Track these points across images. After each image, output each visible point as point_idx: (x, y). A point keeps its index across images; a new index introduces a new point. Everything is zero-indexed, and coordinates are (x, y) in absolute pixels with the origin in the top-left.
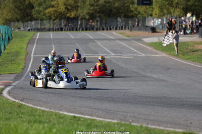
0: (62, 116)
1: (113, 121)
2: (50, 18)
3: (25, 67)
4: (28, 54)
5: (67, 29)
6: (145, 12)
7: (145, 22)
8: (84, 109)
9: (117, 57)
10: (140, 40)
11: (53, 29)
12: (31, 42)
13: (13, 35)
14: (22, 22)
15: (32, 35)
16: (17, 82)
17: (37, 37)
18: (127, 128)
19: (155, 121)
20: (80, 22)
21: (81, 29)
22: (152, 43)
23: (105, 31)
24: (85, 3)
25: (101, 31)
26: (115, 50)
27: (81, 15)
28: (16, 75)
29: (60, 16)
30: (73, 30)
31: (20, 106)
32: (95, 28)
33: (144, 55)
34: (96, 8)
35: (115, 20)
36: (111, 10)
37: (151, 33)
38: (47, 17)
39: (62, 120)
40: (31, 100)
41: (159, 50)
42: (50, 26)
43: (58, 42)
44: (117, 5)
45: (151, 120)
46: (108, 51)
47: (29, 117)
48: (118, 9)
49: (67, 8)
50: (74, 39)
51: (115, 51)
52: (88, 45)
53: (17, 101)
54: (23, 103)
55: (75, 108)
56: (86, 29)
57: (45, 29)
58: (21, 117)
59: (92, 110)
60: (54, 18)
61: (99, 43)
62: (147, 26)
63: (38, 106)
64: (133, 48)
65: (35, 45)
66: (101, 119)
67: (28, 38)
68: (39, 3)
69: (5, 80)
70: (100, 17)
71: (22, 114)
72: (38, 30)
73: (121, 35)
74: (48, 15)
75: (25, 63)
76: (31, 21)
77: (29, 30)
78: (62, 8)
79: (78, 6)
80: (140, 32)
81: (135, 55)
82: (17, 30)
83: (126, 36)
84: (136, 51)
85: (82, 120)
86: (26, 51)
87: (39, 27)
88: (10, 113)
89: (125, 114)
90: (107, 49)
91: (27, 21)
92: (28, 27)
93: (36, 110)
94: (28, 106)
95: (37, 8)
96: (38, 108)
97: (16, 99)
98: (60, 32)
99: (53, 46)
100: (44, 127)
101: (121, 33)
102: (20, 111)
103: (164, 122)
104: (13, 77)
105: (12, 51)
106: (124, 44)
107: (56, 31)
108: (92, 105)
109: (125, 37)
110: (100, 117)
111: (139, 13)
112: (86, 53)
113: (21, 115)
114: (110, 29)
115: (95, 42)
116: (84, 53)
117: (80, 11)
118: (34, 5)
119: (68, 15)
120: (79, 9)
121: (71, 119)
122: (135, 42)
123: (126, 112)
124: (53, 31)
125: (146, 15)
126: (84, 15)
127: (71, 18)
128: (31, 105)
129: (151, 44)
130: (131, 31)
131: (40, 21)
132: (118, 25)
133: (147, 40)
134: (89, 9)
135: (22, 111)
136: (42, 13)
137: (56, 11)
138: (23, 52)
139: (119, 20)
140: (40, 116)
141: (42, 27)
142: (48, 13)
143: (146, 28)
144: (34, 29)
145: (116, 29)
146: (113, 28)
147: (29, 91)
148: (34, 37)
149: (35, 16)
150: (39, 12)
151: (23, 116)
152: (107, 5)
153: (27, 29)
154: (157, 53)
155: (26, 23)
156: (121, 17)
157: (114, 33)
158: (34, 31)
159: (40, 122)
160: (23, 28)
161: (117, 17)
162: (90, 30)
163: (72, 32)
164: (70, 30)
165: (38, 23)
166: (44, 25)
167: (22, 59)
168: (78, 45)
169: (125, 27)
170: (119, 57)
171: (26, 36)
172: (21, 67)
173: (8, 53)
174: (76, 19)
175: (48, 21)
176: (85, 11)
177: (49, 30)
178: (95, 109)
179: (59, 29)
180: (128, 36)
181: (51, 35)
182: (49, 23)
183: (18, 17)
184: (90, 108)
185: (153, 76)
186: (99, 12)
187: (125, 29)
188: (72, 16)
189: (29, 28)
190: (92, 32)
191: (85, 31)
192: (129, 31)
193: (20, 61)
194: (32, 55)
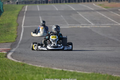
3: (18, 37)
4: (19, 25)
5: (52, 1)
8: (69, 66)
9: (96, 26)
12: (20, 14)
13: (4, 8)
15: (21, 8)
17: (26, 10)
21: (64, 2)
23: (86, 3)
25: (83, 3)
26: (95, 20)
28: (11, 43)
30: (57, 2)
32: (77, 1)
39: (54, 73)
40: (30, 61)
45: (115, 72)
46: (89, 21)
50: (59, 11)
51: (94, 22)
52: (71, 16)
55: (63, 66)
56: (69, 2)
57: (32, 2)
58: (26, 71)
59: (75, 67)
61: (80, 14)
63: (36, 65)
64: (110, 18)
65: (24, 17)
66: (80, 72)
67: (18, 11)
69: (3, 47)
71: (27, 69)
72: (26, 3)
73: (100, 7)
75: (17, 33)
77: (17, 3)
80: (117, 3)
81: (112, 24)
82: (7, 3)
83: (105, 8)
84: (113, 21)
86: (17, 22)
88: (18, 69)
89: (98, 69)
90: (87, 20)
96: (37, 66)
97: (18, 60)
98: (45, 5)
99: (40, 17)
101: (101, 5)
104: (9, 45)
105: (4, 23)
106: (103, 15)
107: (42, 3)
108: (75, 64)
110: (80, 71)
112: (69, 23)
113: (26, 70)
114: (91, 1)
115: (78, 13)
116: (67, 23)
122: (112, 12)
124: (39, 3)
128: (31, 65)
138: (15, 23)
140: (39, 70)
144: (22, 2)
145: (96, 1)
148: (23, 10)
151: (27, 70)
153: (16, 2)
157: (94, 4)
158: (22, 4)
160: (12, 1)
162: (72, 2)
163: (56, 4)
164: (55, 3)
167: (14, 30)
168: (62, 16)
170: (98, 26)
171: (15, 9)
172: (15, 36)
173: (1, 25)
177: (36, 3)
179: (45, 2)
180: (106, 8)
181: (38, 7)
184: (73, 65)
189: (17, 1)
190: (74, 4)
191: (67, 3)
192: (108, 2)
193: (13, 32)
194: (23, 26)
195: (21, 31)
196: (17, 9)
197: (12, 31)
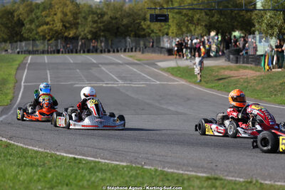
0: (60, 157)
1: (122, 164)
2: (44, 38)
3: (14, 98)
4: (17, 82)
5: (65, 51)
6: (160, 30)
7: (160, 42)
8: (86, 149)
9: (126, 85)
10: (153, 65)
11: (48, 51)
12: (21, 67)
14: (10, 43)
15: (22, 59)
16: (4, 117)
17: (29, 61)
18: (138, 171)
19: (173, 163)
20: (80, 43)
22: (168, 68)
23: (111, 54)
24: (87, 19)
25: (106, 54)
27: (82, 33)
28: (2, 107)
29: (57, 36)
30: (72, 52)
31: (8, 146)
32: (99, 51)
33: (158, 82)
34: (99, 25)
35: (123, 41)
36: (118, 28)
37: (166, 56)
38: (40, 36)
39: (59, 163)
40: (21, 138)
41: (176, 76)
42: (45, 47)
43: (53, 67)
44: (125, 21)
45: (168, 162)
46: (115, 78)
47: (19, 159)
48: (127, 26)
49: (64, 26)
50: (74, 63)
51: (123, 78)
52: (91, 71)
53: (4, 139)
54: (12, 142)
55: (76, 148)
56: (88, 52)
57: (38, 51)
58: (10, 160)
59: (96, 150)
60: (48, 38)
61: (103, 68)
62: (162, 48)
64: (145, 74)
65: (26, 71)
66: (106, 161)
67: (18, 63)
68: (30, 20)
70: (105, 36)
71: (11, 155)
72: (30, 52)
73: (130, 59)
74: (41, 34)
75: (14, 93)
76: (21, 41)
77: (18, 53)
78: (59, 26)
79: (78, 23)
80: (153, 55)
81: (148, 83)
82: (4, 53)
84: (149, 78)
85: (84, 162)
86: (15, 78)
87: (31, 48)
89: (136, 154)
90: (113, 76)
91: (16, 42)
92: (17, 48)
93: (28, 150)
94: (17, 146)
95: (28, 26)
96: (30, 148)
97: (3, 137)
98: (56, 55)
99: (48, 72)
100: (37, 172)
101: (131, 57)
102: (8, 152)
103: (184, 165)
106: (135, 70)
107: (51, 53)
109: (136, 61)
110: (106, 159)
111: (153, 31)
112: (88, 81)
113: (9, 157)
114: (118, 51)
115: (99, 67)
116: (85, 81)
117: (80, 29)
118: (25, 22)
119: (66, 34)
120: (80, 26)
121: (70, 162)
122: (147, 66)
123: (138, 153)
124: (48, 53)
125: (160, 34)
126: (85, 34)
127: (70, 38)
128: (21, 145)
129: (167, 70)
130: (143, 53)
131: (31, 42)
132: (126, 46)
133: (162, 64)
134: (92, 27)
135: (10, 151)
136: (35, 32)
137: (51, 29)
138: (12, 79)
139: (128, 39)
140: (32, 158)
141: (35, 49)
142: (42, 31)
143: (161, 50)
144: (25, 51)
145: (125, 51)
146: (121, 49)
147: (19, 127)
148: (25, 62)
149: (25, 35)
150: (30, 31)
151: (11, 158)
152: (114, 21)
153: (16, 51)
154: (174, 81)
155: (14, 44)
156: (130, 36)
157: (122, 55)
158: (25, 54)
159: (32, 165)
160: (12, 50)
161: (126, 36)
162: (93, 52)
164: (69, 53)
165: (29, 44)
166: (37, 46)
167: (10, 88)
168: (78, 71)
169: (136, 49)
170: (128, 85)
172: (10, 97)
174: (75, 38)
175: (42, 41)
176: (87, 29)
177: (43, 52)
178: (100, 149)
179: (56, 52)
180: (139, 60)
181: (46, 58)
182: (43, 43)
183: (5, 37)
184: (93, 148)
185: (171, 108)
186: (103, 31)
187: (135, 51)
188: (71, 36)
189: (18, 50)
190: (94, 55)
191: (86, 54)
192: (140, 53)
193: (8, 91)
194: (22, 84)
195: (20, 91)
196: (15, 60)
197: (7, 89)
